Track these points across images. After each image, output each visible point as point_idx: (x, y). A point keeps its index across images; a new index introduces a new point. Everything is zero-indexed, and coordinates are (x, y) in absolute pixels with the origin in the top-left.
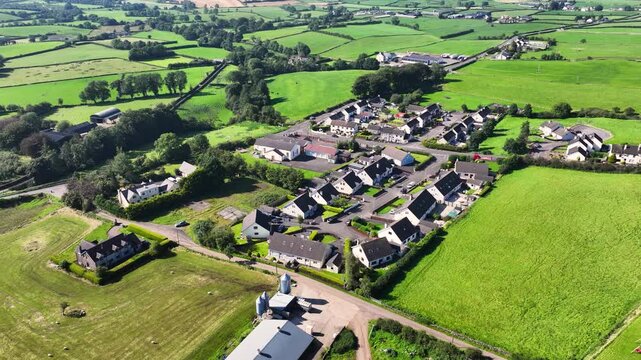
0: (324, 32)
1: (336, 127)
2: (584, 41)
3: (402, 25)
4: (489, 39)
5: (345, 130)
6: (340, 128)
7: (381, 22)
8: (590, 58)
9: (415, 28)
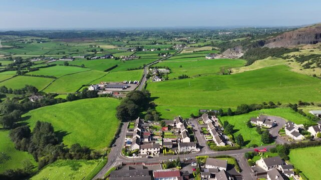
0: (27, 75)
1: (145, 150)
2: (181, 67)
3: (71, 66)
4: (133, 69)
5: (152, 151)
6: (149, 150)
7: (55, 65)
8: (200, 75)
9: (82, 67)
